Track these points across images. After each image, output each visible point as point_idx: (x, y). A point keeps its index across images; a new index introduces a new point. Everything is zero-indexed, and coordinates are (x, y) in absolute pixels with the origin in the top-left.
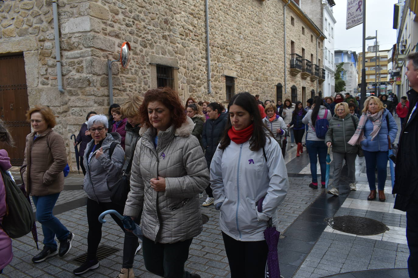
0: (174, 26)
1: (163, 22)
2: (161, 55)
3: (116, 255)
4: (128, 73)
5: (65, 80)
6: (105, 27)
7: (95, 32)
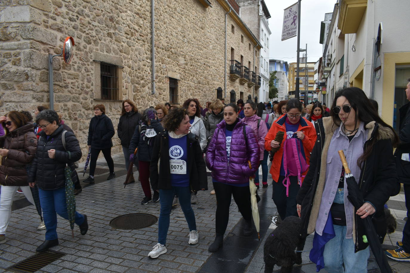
0: (120, 24)
1: (108, 19)
2: (105, 53)
3: (61, 259)
4: (70, 69)
6: (46, 19)
7: (35, 23)
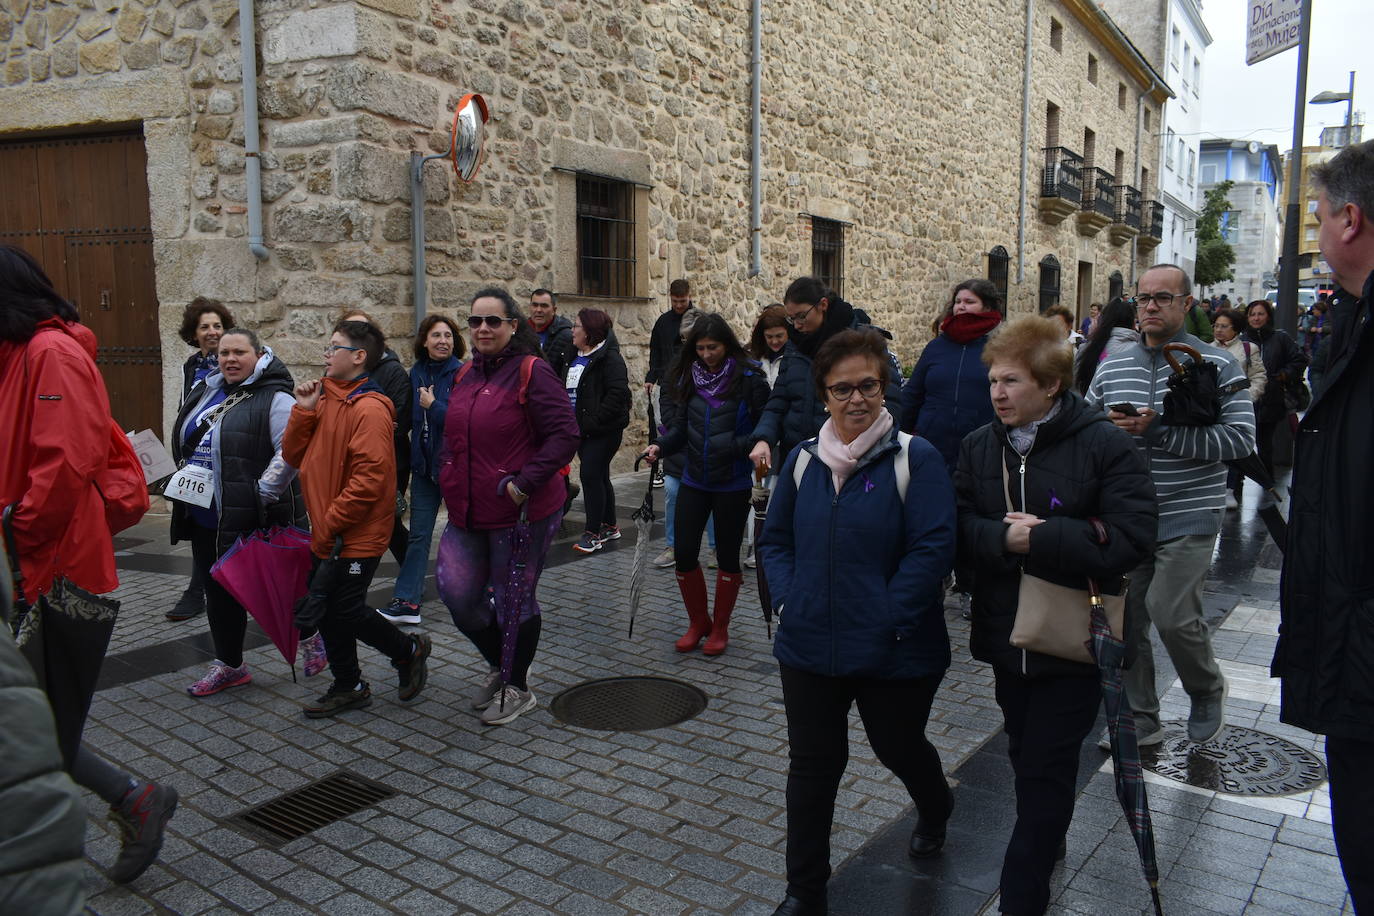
0: (642, 44)
1: (604, 28)
2: (592, 142)
3: (378, 808)
4: (479, 199)
5: (271, 214)
6: (405, 41)
7: (372, 57)
